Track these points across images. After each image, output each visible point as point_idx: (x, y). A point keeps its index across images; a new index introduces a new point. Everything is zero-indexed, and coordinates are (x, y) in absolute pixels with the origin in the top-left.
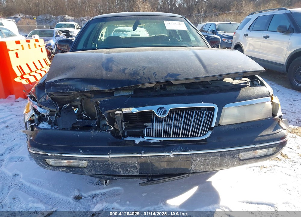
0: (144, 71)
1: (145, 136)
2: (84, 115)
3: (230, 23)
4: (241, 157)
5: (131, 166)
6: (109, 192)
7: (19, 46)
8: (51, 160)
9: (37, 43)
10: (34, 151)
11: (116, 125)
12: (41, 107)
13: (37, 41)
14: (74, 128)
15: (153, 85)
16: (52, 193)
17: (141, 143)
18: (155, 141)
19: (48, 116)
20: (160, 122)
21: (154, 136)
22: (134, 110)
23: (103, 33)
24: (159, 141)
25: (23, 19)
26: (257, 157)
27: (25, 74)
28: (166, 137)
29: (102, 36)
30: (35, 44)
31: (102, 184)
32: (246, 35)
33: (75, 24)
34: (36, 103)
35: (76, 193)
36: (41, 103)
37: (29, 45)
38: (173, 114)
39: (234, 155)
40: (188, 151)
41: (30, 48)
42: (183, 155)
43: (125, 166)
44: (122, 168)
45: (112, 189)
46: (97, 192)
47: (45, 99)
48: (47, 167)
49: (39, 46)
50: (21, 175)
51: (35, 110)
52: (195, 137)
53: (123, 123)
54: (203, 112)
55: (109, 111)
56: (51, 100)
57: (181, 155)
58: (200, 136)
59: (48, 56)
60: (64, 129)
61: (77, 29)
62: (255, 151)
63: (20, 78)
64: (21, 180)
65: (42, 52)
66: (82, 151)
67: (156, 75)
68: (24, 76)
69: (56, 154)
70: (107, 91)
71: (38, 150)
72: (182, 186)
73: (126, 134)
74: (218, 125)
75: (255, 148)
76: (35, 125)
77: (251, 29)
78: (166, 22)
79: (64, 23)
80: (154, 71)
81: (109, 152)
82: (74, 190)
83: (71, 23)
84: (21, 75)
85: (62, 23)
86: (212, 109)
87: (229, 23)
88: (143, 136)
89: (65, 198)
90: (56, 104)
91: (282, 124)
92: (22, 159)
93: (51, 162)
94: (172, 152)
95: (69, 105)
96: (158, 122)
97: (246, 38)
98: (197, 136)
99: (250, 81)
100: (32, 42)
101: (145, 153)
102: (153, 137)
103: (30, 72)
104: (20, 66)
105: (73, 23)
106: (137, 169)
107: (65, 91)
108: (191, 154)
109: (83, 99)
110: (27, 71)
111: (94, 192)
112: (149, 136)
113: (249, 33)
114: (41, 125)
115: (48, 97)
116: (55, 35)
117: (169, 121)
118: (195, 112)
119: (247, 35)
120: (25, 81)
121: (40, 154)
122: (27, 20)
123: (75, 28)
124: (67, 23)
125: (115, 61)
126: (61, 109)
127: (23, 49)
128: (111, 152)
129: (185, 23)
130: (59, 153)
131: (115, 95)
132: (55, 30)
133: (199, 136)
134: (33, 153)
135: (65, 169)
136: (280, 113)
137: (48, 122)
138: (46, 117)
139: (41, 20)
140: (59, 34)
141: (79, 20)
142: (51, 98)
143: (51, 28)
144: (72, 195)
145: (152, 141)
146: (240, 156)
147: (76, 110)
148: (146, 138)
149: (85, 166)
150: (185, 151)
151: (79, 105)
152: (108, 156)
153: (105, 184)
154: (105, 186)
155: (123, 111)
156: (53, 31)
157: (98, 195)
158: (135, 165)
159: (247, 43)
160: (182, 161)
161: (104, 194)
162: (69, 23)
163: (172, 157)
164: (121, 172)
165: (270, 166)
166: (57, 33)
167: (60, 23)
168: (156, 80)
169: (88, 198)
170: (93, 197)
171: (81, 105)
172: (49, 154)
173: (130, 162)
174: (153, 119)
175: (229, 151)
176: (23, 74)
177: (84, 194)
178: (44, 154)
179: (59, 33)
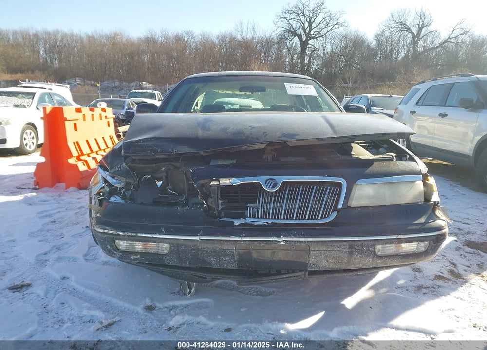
0: (251, 131)
1: (248, 217)
2: (169, 190)
3: (391, 96)
4: (379, 251)
5: (227, 254)
6: (194, 304)
7: (79, 115)
8: (122, 243)
9: (103, 113)
10: (101, 229)
11: (210, 200)
12: (113, 178)
13: (104, 110)
14: (156, 203)
15: (263, 146)
16: (115, 301)
17: (241, 225)
18: (261, 223)
19: (123, 188)
20: (268, 203)
21: (260, 217)
22: (236, 182)
23: (198, 102)
24: (266, 223)
25: (80, 86)
26: (402, 254)
27: (83, 154)
28: (275, 218)
29: (197, 105)
30: (100, 115)
31: (185, 294)
32: (413, 113)
33: (157, 93)
34: (107, 173)
35: (148, 302)
36: (114, 172)
37: (92, 115)
38: (286, 191)
39: (367, 247)
40: (304, 236)
41: (93, 119)
42: (297, 241)
43: (218, 254)
44: (214, 256)
45: (198, 301)
46: (177, 303)
47: (120, 167)
48: (116, 253)
49: (106, 117)
50: (73, 278)
51: (105, 181)
52: (314, 219)
53: (220, 202)
54: (327, 188)
55: (202, 182)
56: (128, 168)
57: (295, 241)
58: (321, 218)
59: (116, 133)
60: (142, 204)
61: (159, 100)
62: (398, 245)
63: (75, 159)
64: (72, 284)
65: (109, 126)
66: (165, 230)
67: (266, 135)
68: (82, 158)
69: (129, 234)
70: (202, 154)
71: (107, 228)
72: (298, 303)
73: (222, 215)
74: (347, 207)
75: (398, 240)
76: (105, 198)
77: (420, 103)
78: (287, 85)
79: (141, 91)
80: (265, 131)
81: (199, 233)
82: (145, 299)
83: (151, 92)
84: (77, 155)
85: (137, 91)
86: (339, 185)
87: (389, 95)
88: (245, 217)
89: (131, 307)
90: (134, 174)
91: (438, 213)
92: (75, 260)
93: (122, 244)
94: (282, 236)
95: (151, 176)
96: (265, 203)
97: (414, 117)
98: (317, 219)
99: (395, 156)
100: (98, 111)
101: (246, 236)
102: (258, 218)
103: (90, 152)
104: (77, 143)
105: (154, 92)
106: (234, 258)
107: (148, 153)
108: (308, 241)
109: (170, 169)
110: (86, 150)
111: (172, 304)
112: (253, 217)
113: (417, 109)
114: (112, 199)
115: (124, 165)
116: (126, 108)
117: (280, 202)
118: (315, 187)
119: (415, 112)
120: (82, 164)
121: (109, 234)
122: (86, 87)
123: (156, 99)
124: (144, 91)
125: (214, 121)
126: (140, 180)
127: (84, 120)
128: (201, 232)
129: (314, 87)
130: (133, 233)
131: (211, 164)
132: (128, 100)
133: (319, 218)
134: (99, 232)
135: (138, 256)
136: (435, 198)
137: (122, 196)
138: (120, 190)
139: (106, 88)
140: (132, 107)
141: (163, 88)
142: (129, 167)
143: (121, 97)
144: (142, 304)
145: (256, 223)
146: (376, 250)
147: (159, 183)
148: (248, 220)
149: (166, 252)
150: (299, 237)
151: (164, 177)
152: (197, 238)
153: (189, 294)
154: (188, 297)
155: (221, 182)
156: (124, 102)
157: (177, 307)
158: (232, 252)
159: (415, 125)
160: (295, 250)
161: (187, 306)
162: (148, 91)
163: (282, 243)
164: (213, 261)
165: (433, 287)
166: (129, 104)
167: (134, 91)
168: (266, 140)
169: (164, 310)
170: (171, 309)
171: (166, 177)
172: (121, 234)
173: (225, 247)
174: (259, 199)
175: (361, 240)
176: (80, 154)
177: (158, 305)
178: (114, 233)
179: (133, 104)
